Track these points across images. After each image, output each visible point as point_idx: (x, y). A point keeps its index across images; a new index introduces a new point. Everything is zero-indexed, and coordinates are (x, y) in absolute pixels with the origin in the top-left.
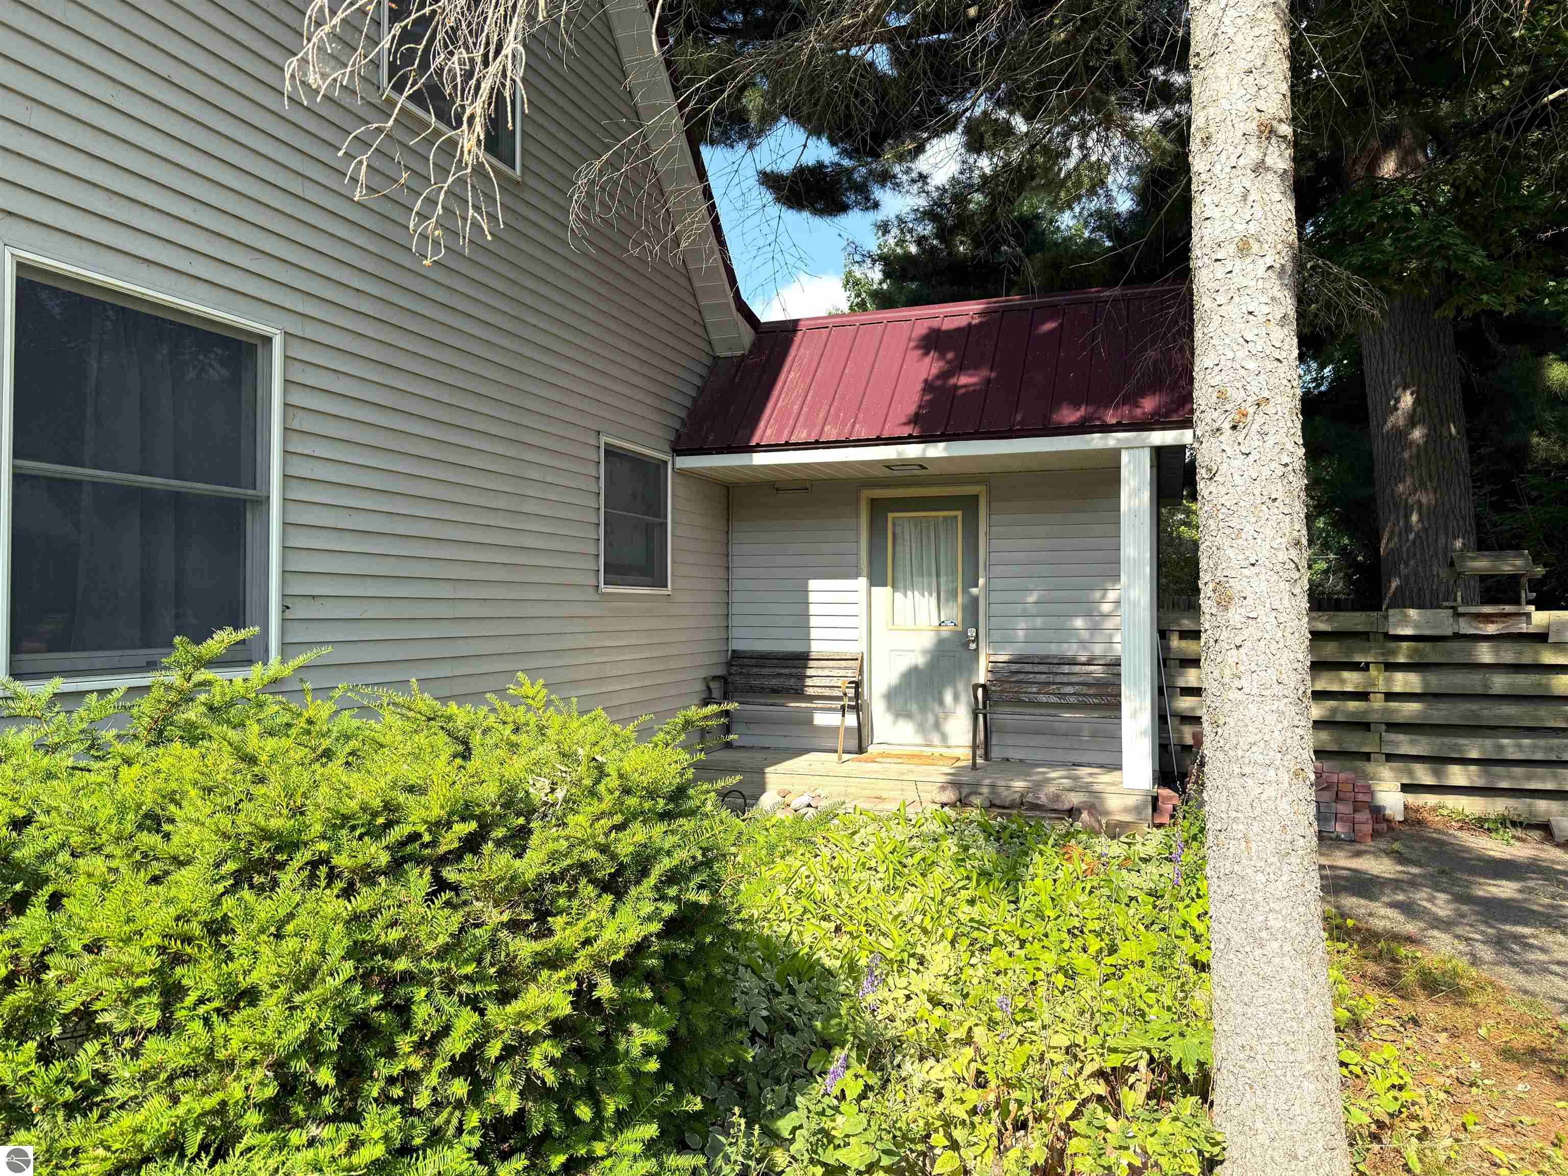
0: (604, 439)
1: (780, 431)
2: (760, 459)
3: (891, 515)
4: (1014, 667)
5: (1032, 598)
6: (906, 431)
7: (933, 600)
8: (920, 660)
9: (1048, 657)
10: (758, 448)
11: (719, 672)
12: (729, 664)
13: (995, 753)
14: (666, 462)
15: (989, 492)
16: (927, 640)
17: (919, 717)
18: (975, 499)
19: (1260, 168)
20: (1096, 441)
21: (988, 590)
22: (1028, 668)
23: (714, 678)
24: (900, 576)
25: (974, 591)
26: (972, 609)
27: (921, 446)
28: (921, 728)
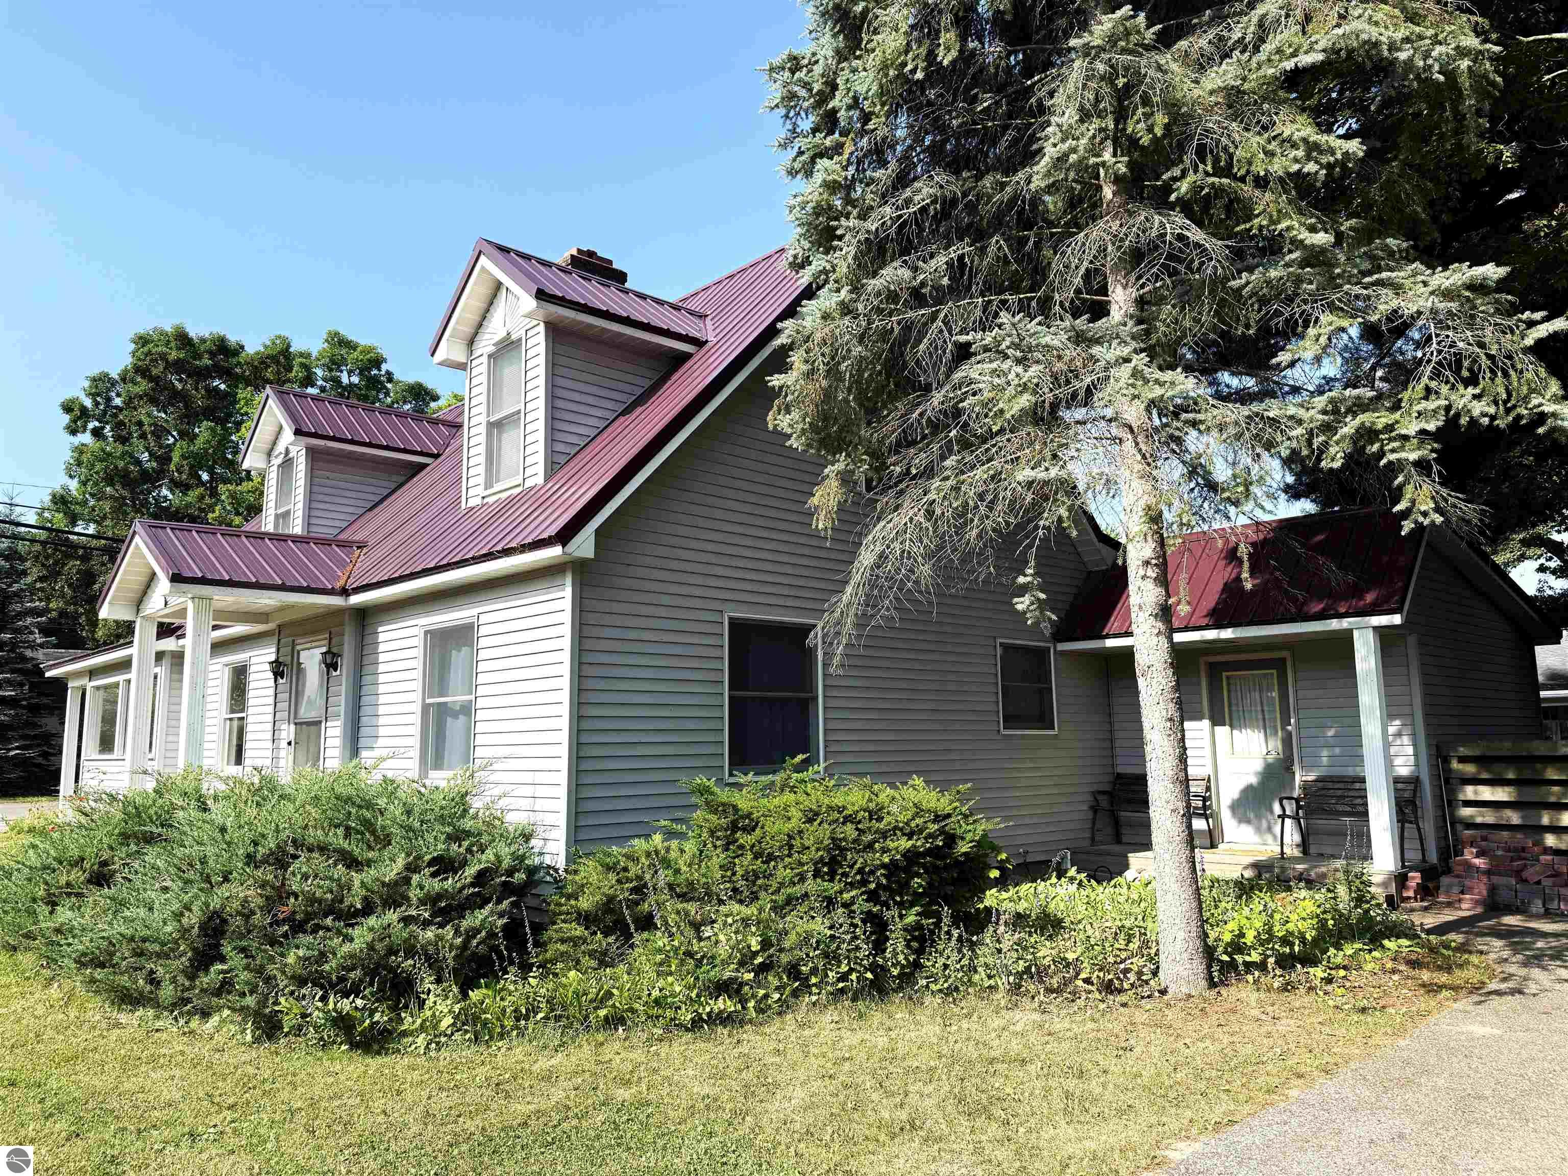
0: (999, 641)
1: (1122, 625)
2: (1110, 643)
3: (1224, 674)
4: (1320, 785)
5: (1331, 733)
6: (1204, 622)
7: (1262, 735)
8: (1253, 780)
9: (1344, 777)
10: (1108, 636)
11: (1107, 788)
12: (1114, 784)
13: (1313, 850)
14: (1049, 649)
15: (1293, 656)
16: (1258, 765)
17: (1255, 821)
18: (1283, 660)
19: (1144, 577)
20: (1334, 624)
21: (1298, 727)
22: (1330, 785)
23: (1100, 792)
24: (1235, 715)
25: (1289, 728)
26: (1287, 742)
27: (1216, 631)
28: (1258, 830)
